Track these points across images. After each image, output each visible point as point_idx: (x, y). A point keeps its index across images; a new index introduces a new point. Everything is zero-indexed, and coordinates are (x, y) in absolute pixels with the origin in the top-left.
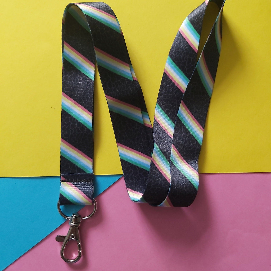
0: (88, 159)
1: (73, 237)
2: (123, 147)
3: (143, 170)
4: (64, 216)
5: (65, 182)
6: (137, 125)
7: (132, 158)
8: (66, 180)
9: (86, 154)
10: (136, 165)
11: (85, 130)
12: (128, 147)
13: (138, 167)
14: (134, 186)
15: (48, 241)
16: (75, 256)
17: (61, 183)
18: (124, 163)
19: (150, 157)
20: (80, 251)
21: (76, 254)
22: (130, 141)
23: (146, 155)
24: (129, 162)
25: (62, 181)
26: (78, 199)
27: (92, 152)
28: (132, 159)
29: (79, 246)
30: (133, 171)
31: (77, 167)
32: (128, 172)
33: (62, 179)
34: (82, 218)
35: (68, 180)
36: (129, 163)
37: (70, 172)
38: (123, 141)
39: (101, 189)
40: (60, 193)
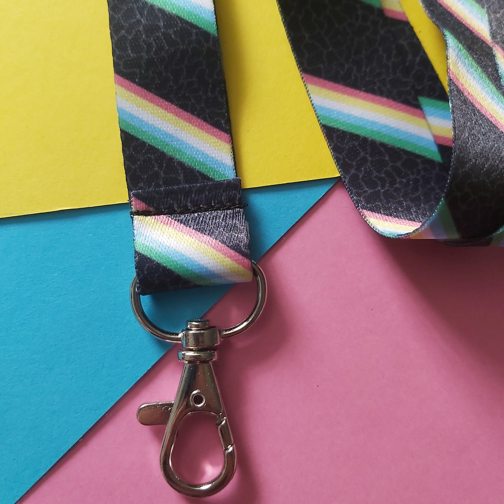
0: (213, 134)
1: (198, 399)
2: (324, 86)
3: (401, 153)
4: (158, 332)
5: (146, 215)
6: (360, 12)
7: (362, 119)
8: (151, 209)
9: (205, 120)
10: (378, 138)
11: (194, 37)
12: (341, 87)
13: (383, 145)
14: (382, 205)
15: (110, 431)
16: (211, 471)
17: (135, 222)
18: (335, 138)
19: (418, 111)
20: (231, 449)
21: (213, 464)
22: (347, 66)
23: (403, 106)
24: (353, 131)
25: (138, 213)
26: (202, 263)
27: (224, 111)
28: (361, 123)
29: (224, 430)
30: (369, 158)
31: (181, 164)
32: (354, 163)
33: (136, 205)
34: (220, 332)
35: (156, 208)
36: (354, 137)
37: (161, 183)
38: (321, 66)
39: (272, 233)
40: (136, 252)
